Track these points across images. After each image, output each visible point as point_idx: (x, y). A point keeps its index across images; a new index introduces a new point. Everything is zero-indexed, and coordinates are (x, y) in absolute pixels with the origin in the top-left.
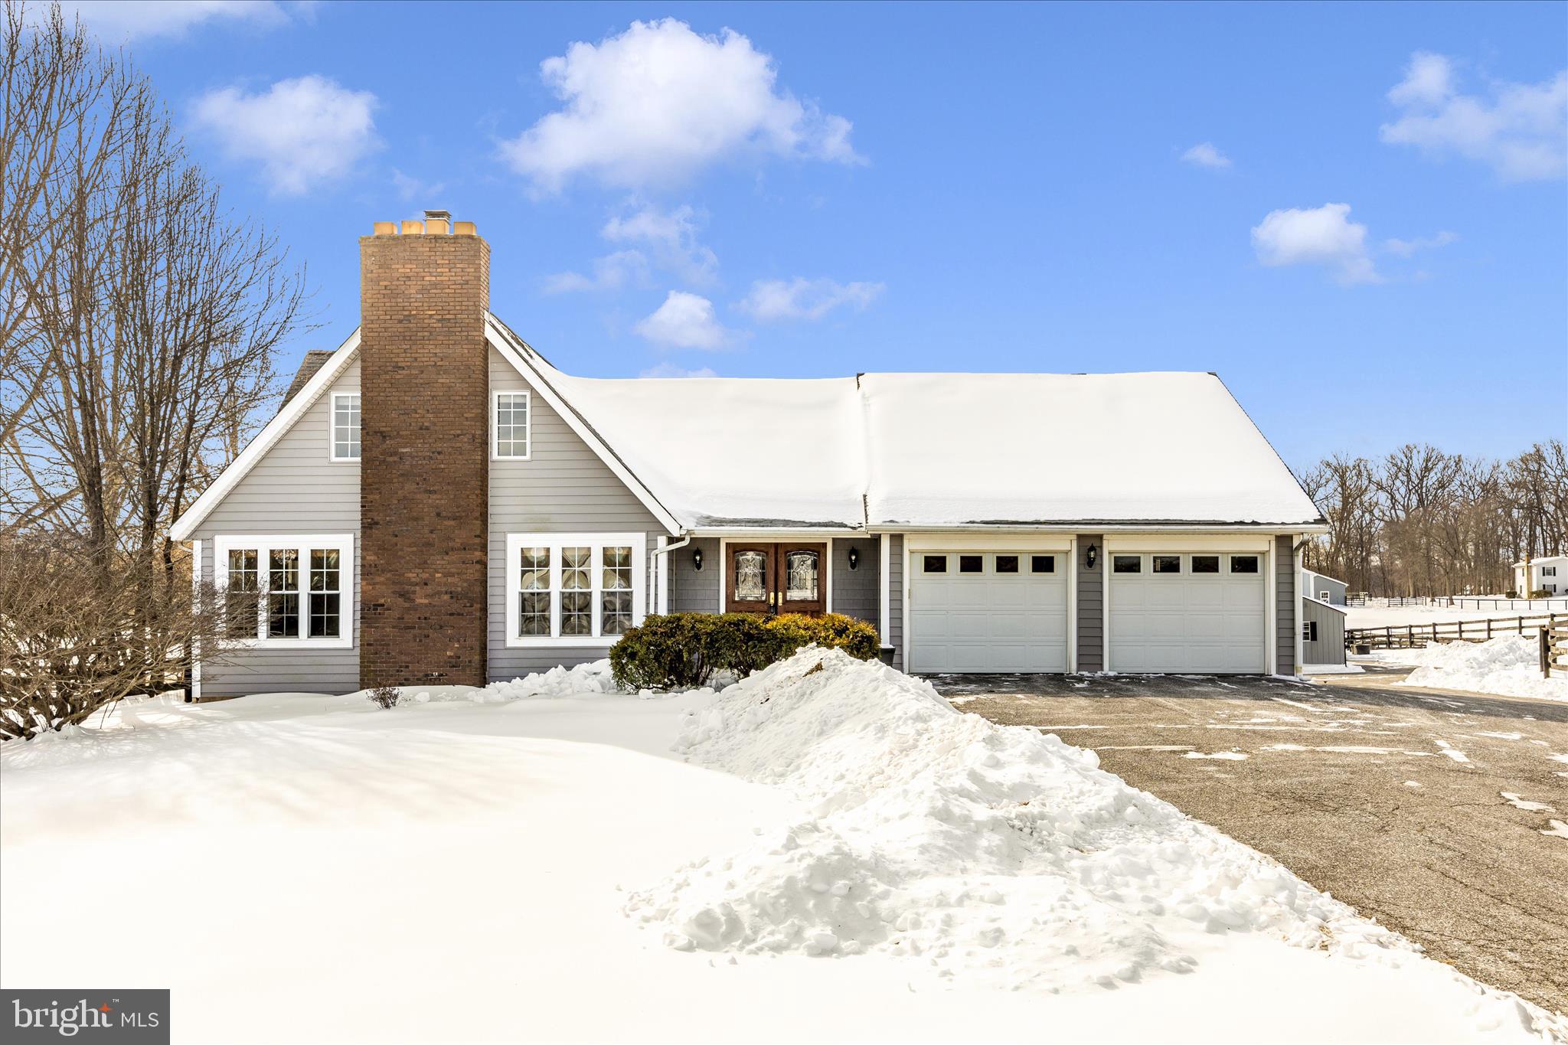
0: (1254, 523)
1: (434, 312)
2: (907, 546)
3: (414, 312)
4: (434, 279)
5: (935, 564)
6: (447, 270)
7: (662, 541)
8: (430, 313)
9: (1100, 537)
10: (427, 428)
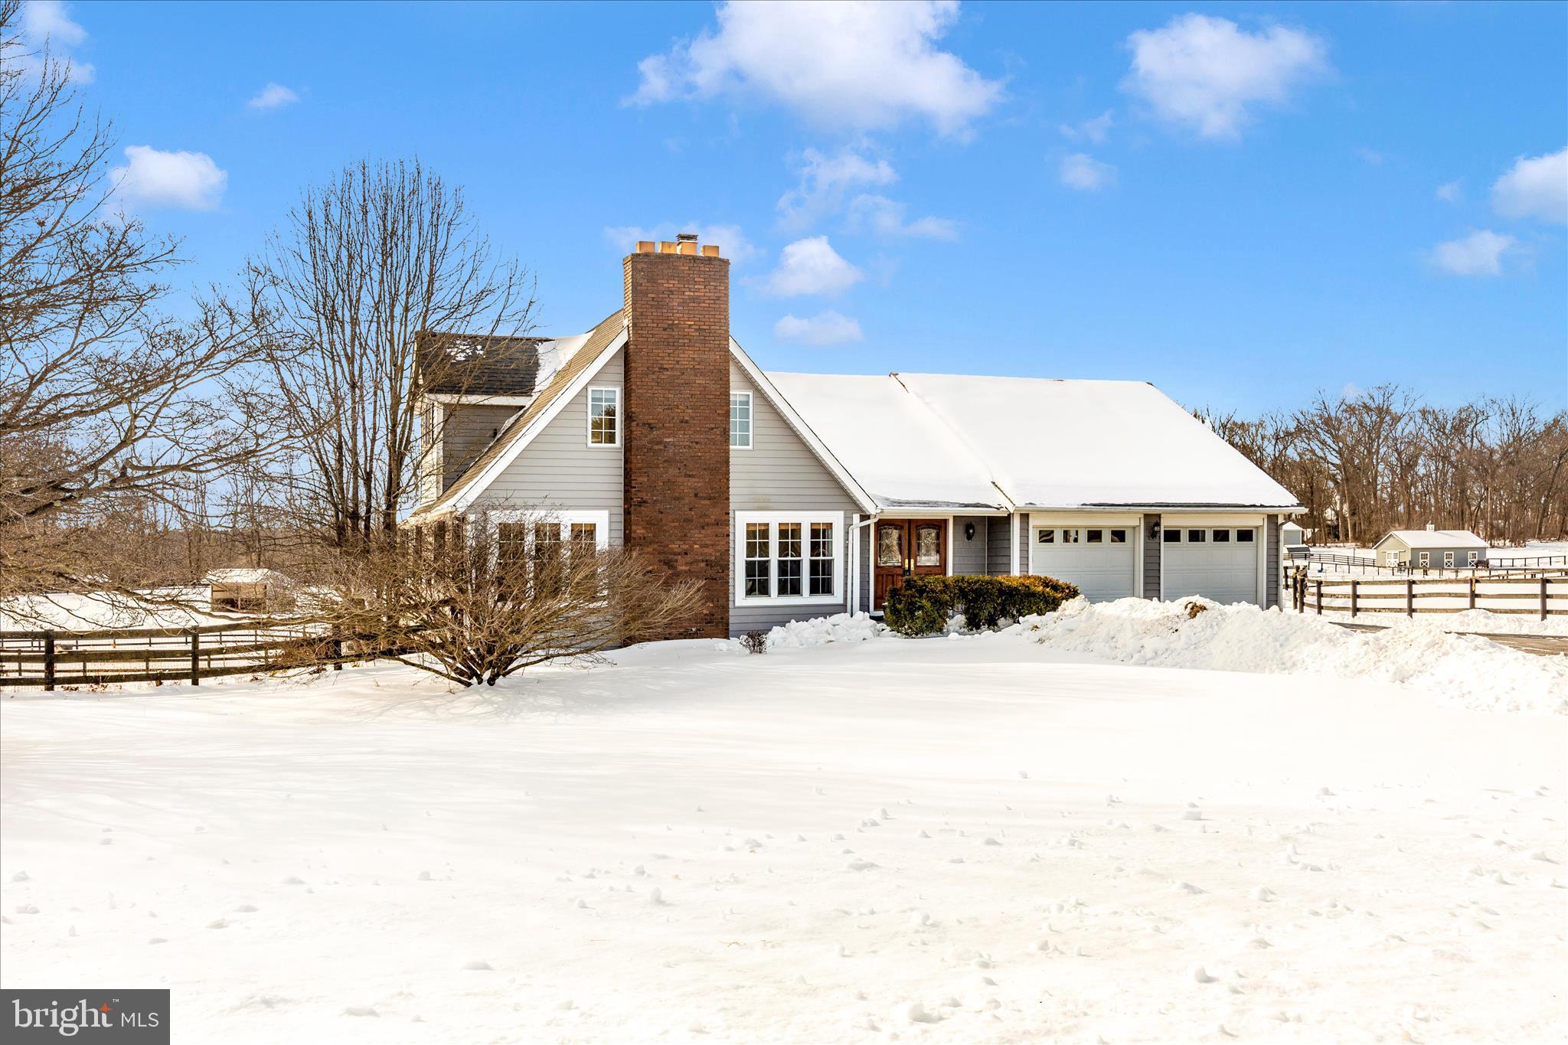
0: (1262, 506)
1: (692, 323)
2: (1032, 522)
3: (676, 322)
4: (692, 294)
5: (1046, 536)
6: (703, 287)
7: (856, 517)
8: (689, 323)
9: (1159, 516)
10: (687, 422)
